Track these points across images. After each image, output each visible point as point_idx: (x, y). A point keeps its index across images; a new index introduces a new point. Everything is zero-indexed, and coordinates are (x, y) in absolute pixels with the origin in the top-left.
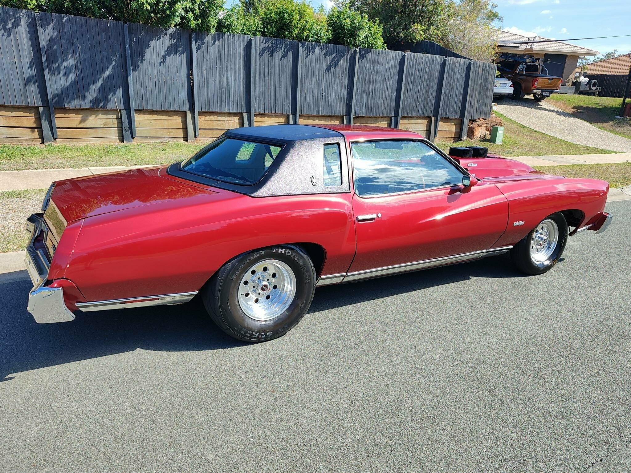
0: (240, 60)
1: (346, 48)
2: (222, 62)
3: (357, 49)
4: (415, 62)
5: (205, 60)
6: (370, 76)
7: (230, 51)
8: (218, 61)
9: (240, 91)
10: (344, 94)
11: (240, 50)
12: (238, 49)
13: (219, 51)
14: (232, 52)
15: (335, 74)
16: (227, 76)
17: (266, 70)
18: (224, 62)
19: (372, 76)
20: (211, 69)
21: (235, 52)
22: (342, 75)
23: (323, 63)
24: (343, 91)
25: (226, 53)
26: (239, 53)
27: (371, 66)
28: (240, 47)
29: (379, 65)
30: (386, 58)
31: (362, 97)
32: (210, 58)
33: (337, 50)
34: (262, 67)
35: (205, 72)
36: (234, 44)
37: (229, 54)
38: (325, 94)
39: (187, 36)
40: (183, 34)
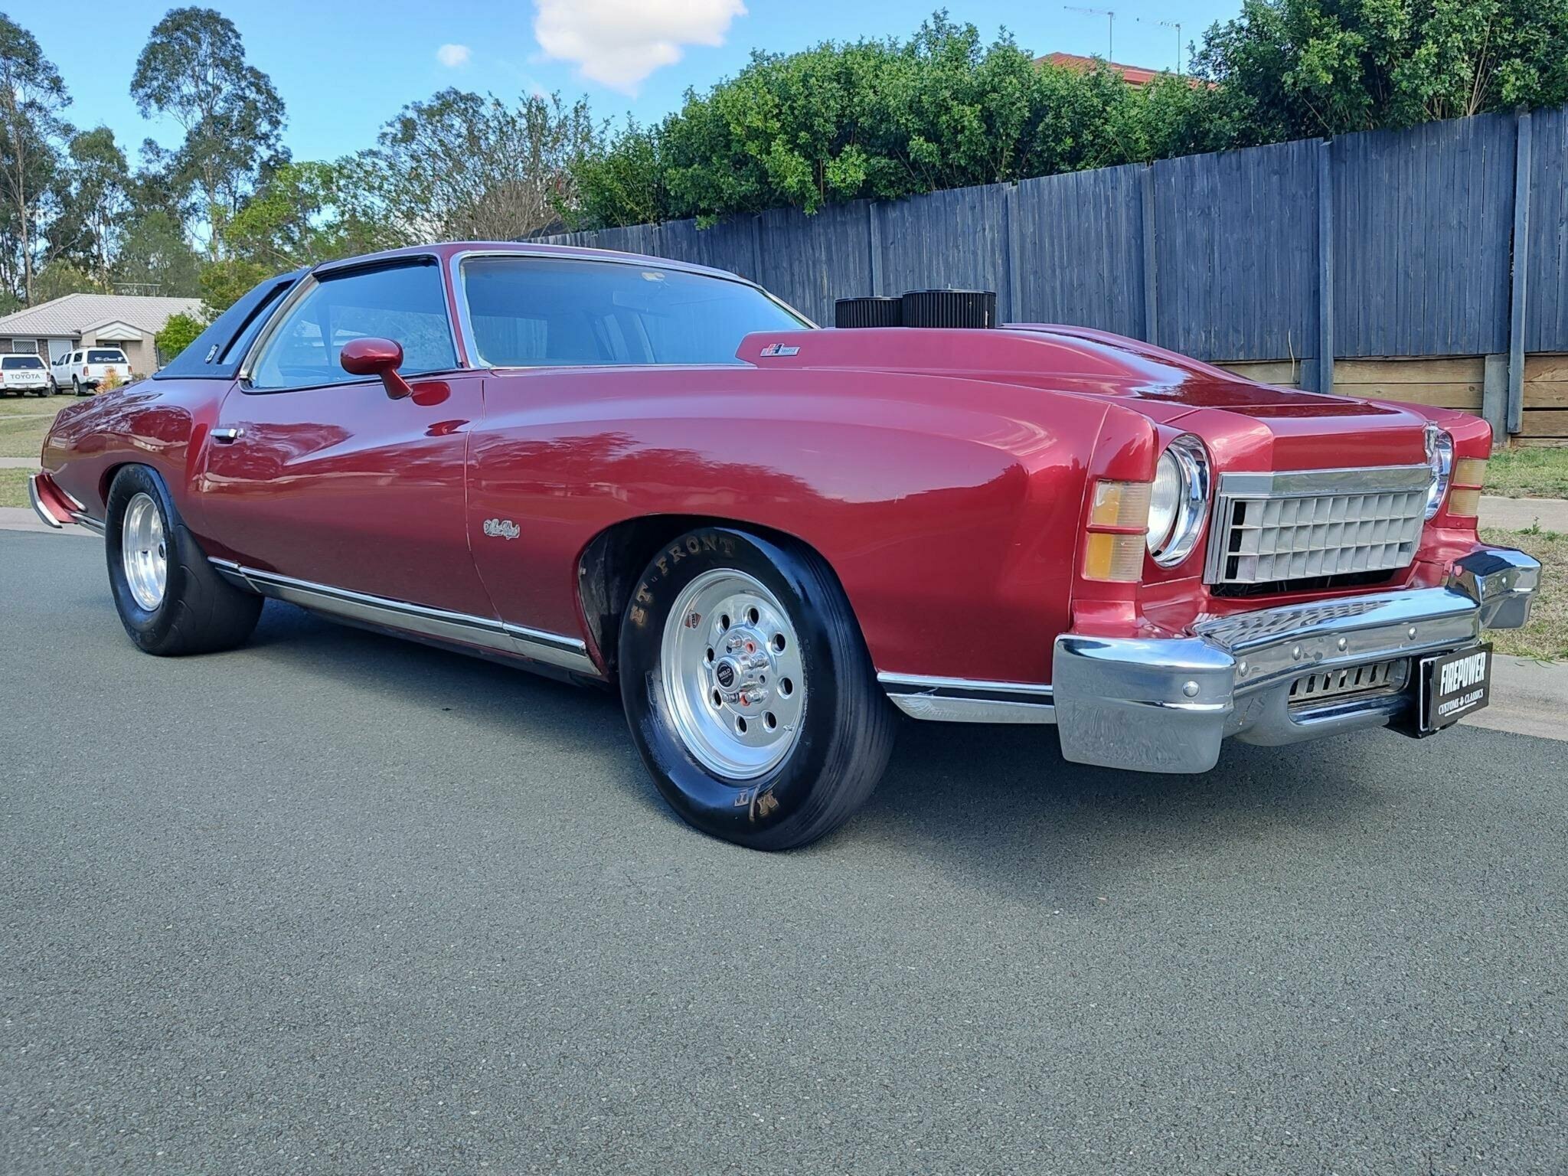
39: (1506, 131)
40: (1494, 126)
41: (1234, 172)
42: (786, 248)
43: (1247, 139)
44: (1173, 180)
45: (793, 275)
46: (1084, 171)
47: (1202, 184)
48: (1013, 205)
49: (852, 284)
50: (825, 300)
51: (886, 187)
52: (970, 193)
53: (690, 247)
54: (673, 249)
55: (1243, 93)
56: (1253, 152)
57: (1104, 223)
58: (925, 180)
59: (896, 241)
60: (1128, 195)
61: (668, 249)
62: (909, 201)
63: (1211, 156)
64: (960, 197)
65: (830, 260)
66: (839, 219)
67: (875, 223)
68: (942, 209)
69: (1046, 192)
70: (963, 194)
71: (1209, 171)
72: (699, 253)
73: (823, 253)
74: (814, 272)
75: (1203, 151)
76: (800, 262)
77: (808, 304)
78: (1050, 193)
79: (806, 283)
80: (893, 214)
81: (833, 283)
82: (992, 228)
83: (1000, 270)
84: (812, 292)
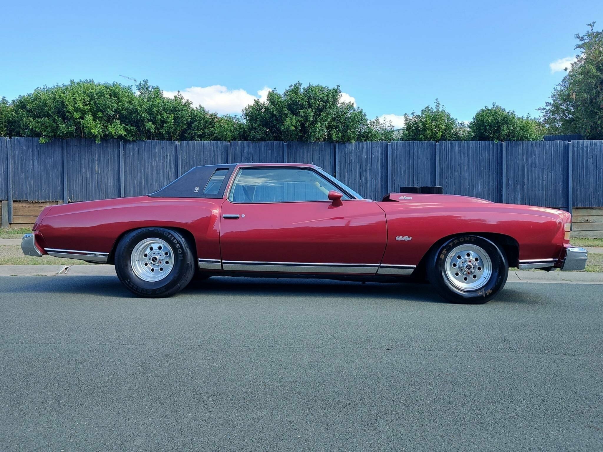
0: (378, 162)
1: (491, 143)
2: (362, 165)
3: (503, 143)
4: (585, 149)
5: (347, 164)
6: (523, 167)
7: (369, 155)
8: (358, 164)
9: (378, 187)
10: (492, 185)
11: (378, 154)
12: (376, 153)
13: (359, 156)
14: (370, 156)
15: (480, 168)
16: (366, 177)
17: (404, 169)
18: (363, 165)
19: (526, 167)
20: (352, 170)
21: (373, 156)
22: (487, 168)
23: (465, 158)
24: (491, 183)
25: (365, 157)
26: (377, 156)
27: (524, 157)
28: (378, 152)
29: (534, 156)
30: (542, 149)
31: (515, 189)
32: (351, 162)
33: (480, 146)
34: (400, 166)
35: (347, 173)
36: (372, 150)
37: (368, 158)
38: (470, 186)
39: (332, 147)
40: (329, 145)
41: (257, 148)
42: (79, 153)
43: (262, 139)
44: (237, 148)
45: (81, 164)
46: (206, 141)
47: (247, 150)
48: (179, 148)
49: (110, 170)
50: (96, 175)
51: (130, 137)
52: (162, 143)
53: (28, 148)
54: (17, 148)
55: (261, 126)
56: (263, 143)
57: (213, 158)
58: (145, 136)
59: (130, 156)
60: (221, 151)
61: (14, 148)
62: (136, 142)
63: (250, 142)
64: (158, 144)
65: (99, 160)
66: (105, 145)
67: (122, 148)
68: (150, 147)
69: (192, 146)
70: (159, 143)
71: (249, 146)
72: (33, 151)
73: (96, 157)
74: (92, 164)
75: (247, 140)
76: (85, 159)
77: (88, 176)
78: (193, 146)
79: (87, 168)
80: (129, 146)
81: (101, 168)
82: (170, 155)
83: (173, 170)
84: (90, 172)
